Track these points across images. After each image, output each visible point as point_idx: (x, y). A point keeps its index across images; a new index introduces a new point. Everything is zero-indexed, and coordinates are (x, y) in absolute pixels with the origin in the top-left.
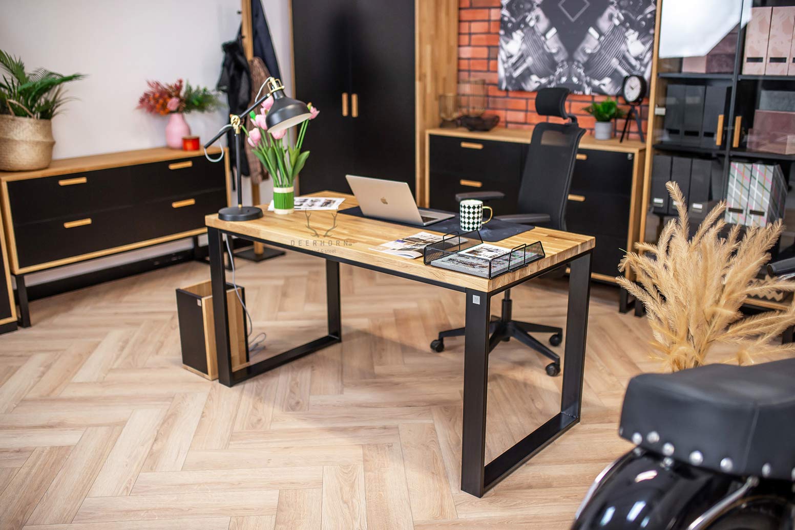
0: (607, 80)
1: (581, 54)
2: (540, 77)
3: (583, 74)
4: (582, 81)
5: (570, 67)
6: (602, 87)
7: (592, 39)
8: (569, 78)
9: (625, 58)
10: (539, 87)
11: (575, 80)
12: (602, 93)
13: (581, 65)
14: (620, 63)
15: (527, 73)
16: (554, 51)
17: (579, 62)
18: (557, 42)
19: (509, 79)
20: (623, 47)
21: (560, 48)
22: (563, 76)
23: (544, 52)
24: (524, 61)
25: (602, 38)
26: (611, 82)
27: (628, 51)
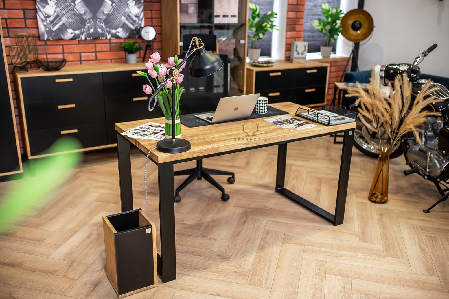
0: (120, 30)
1: (102, 14)
2: (75, 30)
3: (104, 26)
4: (104, 31)
5: (95, 22)
6: (117, 33)
7: (107, 5)
8: (96, 29)
9: (129, 16)
10: (74, 36)
11: (99, 30)
12: (118, 37)
13: (102, 21)
14: (127, 19)
15: (64, 28)
16: (82, 12)
17: (100, 19)
18: (83, 7)
19: (50, 32)
20: (127, 10)
21: (87, 11)
22: (91, 28)
23: (75, 13)
24: (60, 19)
25: (114, 4)
26: (122, 31)
27: (130, 12)
